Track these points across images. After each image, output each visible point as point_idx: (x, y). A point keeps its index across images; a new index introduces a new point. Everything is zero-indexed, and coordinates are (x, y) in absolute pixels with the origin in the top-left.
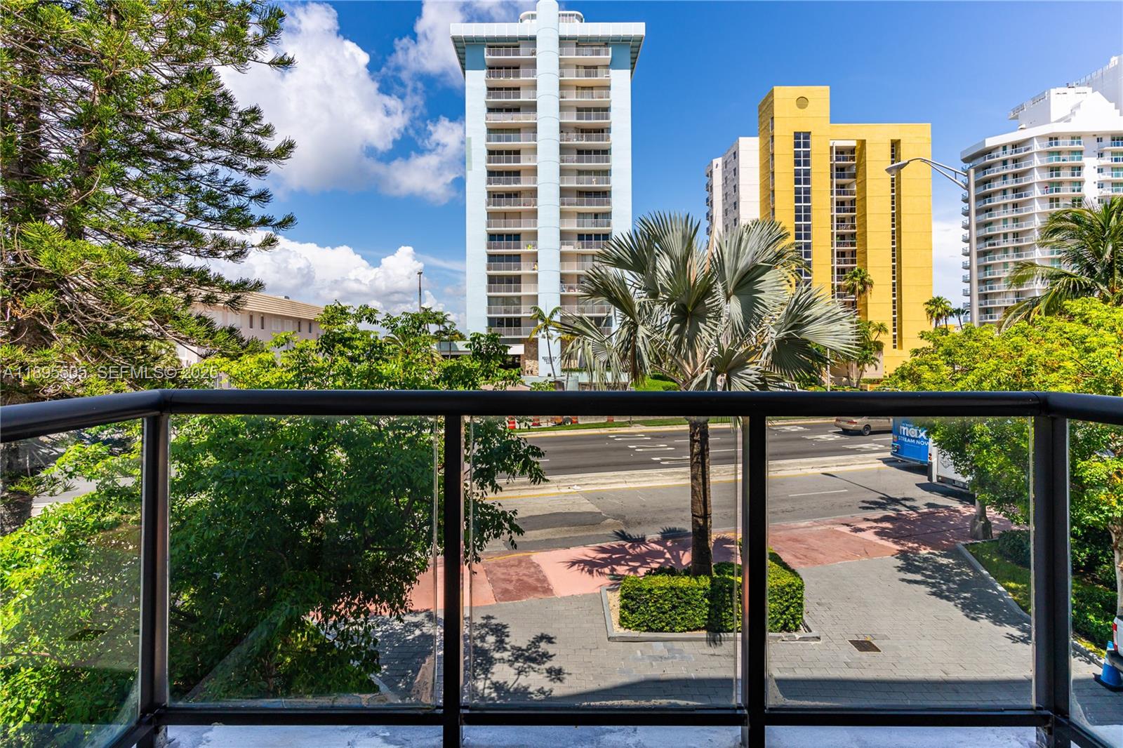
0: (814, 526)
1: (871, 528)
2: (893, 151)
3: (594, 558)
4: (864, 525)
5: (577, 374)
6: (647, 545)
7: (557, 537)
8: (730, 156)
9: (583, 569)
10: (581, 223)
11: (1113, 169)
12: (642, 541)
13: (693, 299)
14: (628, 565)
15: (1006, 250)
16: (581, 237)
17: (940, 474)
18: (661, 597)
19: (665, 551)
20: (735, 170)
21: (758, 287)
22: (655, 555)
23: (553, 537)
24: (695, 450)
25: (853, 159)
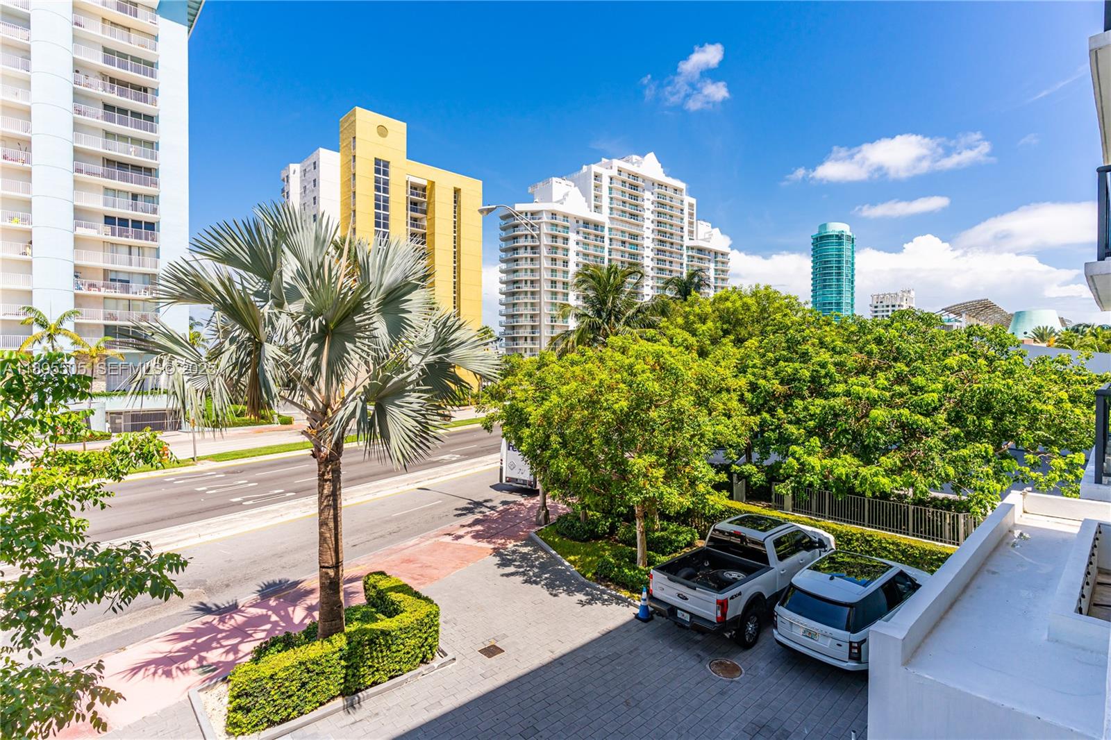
0: (421, 542)
1: (468, 533)
2: (455, 197)
3: (170, 652)
4: (462, 532)
5: (103, 399)
6: (243, 612)
7: (101, 637)
8: (309, 165)
9: (154, 673)
10: (111, 202)
11: (584, 244)
12: (234, 608)
13: (339, 315)
14: (222, 646)
15: (526, 293)
16: (109, 220)
17: (508, 476)
18: (287, 679)
19: (270, 613)
20: (315, 181)
21: (404, 306)
22: (255, 622)
23: (94, 639)
24: (326, 492)
25: (424, 196)
